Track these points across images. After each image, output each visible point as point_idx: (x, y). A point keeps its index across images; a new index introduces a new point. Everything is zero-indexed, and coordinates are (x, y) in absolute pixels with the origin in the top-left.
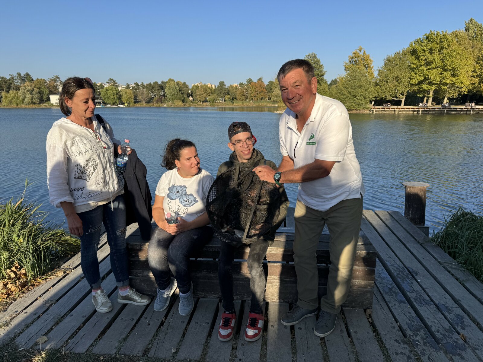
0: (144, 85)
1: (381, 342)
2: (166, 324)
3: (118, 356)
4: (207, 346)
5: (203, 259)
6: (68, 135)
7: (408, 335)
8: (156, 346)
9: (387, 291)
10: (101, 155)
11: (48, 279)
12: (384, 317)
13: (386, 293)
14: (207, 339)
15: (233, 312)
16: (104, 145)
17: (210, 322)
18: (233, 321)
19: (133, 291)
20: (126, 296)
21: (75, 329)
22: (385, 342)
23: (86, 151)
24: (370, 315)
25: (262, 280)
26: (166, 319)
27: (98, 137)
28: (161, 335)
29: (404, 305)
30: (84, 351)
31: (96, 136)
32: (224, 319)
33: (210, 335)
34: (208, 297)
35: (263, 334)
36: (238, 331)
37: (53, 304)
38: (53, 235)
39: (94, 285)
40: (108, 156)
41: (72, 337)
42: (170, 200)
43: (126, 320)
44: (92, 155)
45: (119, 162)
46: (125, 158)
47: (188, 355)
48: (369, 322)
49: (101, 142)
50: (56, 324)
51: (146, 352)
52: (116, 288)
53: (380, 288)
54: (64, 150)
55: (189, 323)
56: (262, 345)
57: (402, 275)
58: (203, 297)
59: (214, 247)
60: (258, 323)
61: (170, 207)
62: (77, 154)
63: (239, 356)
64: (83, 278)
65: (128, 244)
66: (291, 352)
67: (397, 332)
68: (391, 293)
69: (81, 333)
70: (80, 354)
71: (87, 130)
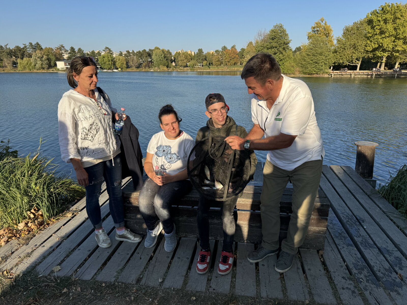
0: (134, 53)
1: (330, 279)
2: (154, 259)
3: (116, 284)
4: (187, 277)
5: (184, 207)
6: (75, 104)
7: (353, 273)
8: (146, 276)
9: (337, 235)
10: (102, 120)
11: (59, 219)
12: (334, 257)
13: (337, 237)
14: (187, 272)
15: (208, 250)
16: (104, 112)
17: (190, 257)
18: (209, 257)
19: (128, 231)
20: (122, 235)
21: (83, 260)
22: (333, 278)
23: (90, 116)
24: (322, 255)
25: (232, 226)
26: (154, 254)
27: (99, 105)
28: (150, 268)
29: (351, 247)
30: (90, 278)
31: (98, 104)
32: (201, 255)
33: (189, 268)
34: (188, 237)
35: (233, 269)
36: (212, 266)
37: (64, 239)
38: (63, 183)
39: (96, 226)
40: (108, 121)
41: (80, 267)
42: (158, 157)
43: (122, 255)
44: (95, 120)
45: (117, 126)
46: (121, 123)
47: (172, 284)
48: (321, 261)
49: (102, 109)
50: (68, 256)
51: (139, 280)
52: (114, 228)
53: (331, 233)
54: (73, 117)
55: (173, 258)
56: (232, 278)
57: (351, 222)
58: (184, 237)
59: (193, 197)
60: (229, 260)
61: (157, 162)
62: (83, 119)
63: (213, 286)
64: (87, 219)
65: (123, 193)
66: (255, 284)
67: (345, 270)
68: (341, 237)
69: (87, 264)
70: (86, 281)
71: (91, 99)
